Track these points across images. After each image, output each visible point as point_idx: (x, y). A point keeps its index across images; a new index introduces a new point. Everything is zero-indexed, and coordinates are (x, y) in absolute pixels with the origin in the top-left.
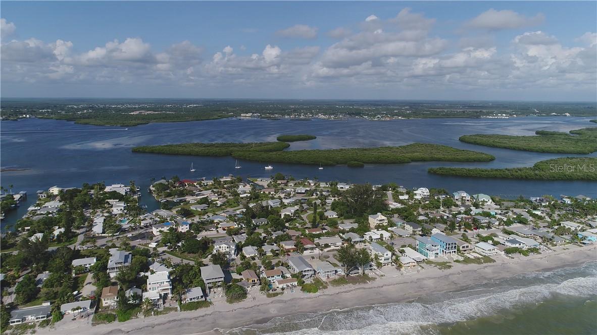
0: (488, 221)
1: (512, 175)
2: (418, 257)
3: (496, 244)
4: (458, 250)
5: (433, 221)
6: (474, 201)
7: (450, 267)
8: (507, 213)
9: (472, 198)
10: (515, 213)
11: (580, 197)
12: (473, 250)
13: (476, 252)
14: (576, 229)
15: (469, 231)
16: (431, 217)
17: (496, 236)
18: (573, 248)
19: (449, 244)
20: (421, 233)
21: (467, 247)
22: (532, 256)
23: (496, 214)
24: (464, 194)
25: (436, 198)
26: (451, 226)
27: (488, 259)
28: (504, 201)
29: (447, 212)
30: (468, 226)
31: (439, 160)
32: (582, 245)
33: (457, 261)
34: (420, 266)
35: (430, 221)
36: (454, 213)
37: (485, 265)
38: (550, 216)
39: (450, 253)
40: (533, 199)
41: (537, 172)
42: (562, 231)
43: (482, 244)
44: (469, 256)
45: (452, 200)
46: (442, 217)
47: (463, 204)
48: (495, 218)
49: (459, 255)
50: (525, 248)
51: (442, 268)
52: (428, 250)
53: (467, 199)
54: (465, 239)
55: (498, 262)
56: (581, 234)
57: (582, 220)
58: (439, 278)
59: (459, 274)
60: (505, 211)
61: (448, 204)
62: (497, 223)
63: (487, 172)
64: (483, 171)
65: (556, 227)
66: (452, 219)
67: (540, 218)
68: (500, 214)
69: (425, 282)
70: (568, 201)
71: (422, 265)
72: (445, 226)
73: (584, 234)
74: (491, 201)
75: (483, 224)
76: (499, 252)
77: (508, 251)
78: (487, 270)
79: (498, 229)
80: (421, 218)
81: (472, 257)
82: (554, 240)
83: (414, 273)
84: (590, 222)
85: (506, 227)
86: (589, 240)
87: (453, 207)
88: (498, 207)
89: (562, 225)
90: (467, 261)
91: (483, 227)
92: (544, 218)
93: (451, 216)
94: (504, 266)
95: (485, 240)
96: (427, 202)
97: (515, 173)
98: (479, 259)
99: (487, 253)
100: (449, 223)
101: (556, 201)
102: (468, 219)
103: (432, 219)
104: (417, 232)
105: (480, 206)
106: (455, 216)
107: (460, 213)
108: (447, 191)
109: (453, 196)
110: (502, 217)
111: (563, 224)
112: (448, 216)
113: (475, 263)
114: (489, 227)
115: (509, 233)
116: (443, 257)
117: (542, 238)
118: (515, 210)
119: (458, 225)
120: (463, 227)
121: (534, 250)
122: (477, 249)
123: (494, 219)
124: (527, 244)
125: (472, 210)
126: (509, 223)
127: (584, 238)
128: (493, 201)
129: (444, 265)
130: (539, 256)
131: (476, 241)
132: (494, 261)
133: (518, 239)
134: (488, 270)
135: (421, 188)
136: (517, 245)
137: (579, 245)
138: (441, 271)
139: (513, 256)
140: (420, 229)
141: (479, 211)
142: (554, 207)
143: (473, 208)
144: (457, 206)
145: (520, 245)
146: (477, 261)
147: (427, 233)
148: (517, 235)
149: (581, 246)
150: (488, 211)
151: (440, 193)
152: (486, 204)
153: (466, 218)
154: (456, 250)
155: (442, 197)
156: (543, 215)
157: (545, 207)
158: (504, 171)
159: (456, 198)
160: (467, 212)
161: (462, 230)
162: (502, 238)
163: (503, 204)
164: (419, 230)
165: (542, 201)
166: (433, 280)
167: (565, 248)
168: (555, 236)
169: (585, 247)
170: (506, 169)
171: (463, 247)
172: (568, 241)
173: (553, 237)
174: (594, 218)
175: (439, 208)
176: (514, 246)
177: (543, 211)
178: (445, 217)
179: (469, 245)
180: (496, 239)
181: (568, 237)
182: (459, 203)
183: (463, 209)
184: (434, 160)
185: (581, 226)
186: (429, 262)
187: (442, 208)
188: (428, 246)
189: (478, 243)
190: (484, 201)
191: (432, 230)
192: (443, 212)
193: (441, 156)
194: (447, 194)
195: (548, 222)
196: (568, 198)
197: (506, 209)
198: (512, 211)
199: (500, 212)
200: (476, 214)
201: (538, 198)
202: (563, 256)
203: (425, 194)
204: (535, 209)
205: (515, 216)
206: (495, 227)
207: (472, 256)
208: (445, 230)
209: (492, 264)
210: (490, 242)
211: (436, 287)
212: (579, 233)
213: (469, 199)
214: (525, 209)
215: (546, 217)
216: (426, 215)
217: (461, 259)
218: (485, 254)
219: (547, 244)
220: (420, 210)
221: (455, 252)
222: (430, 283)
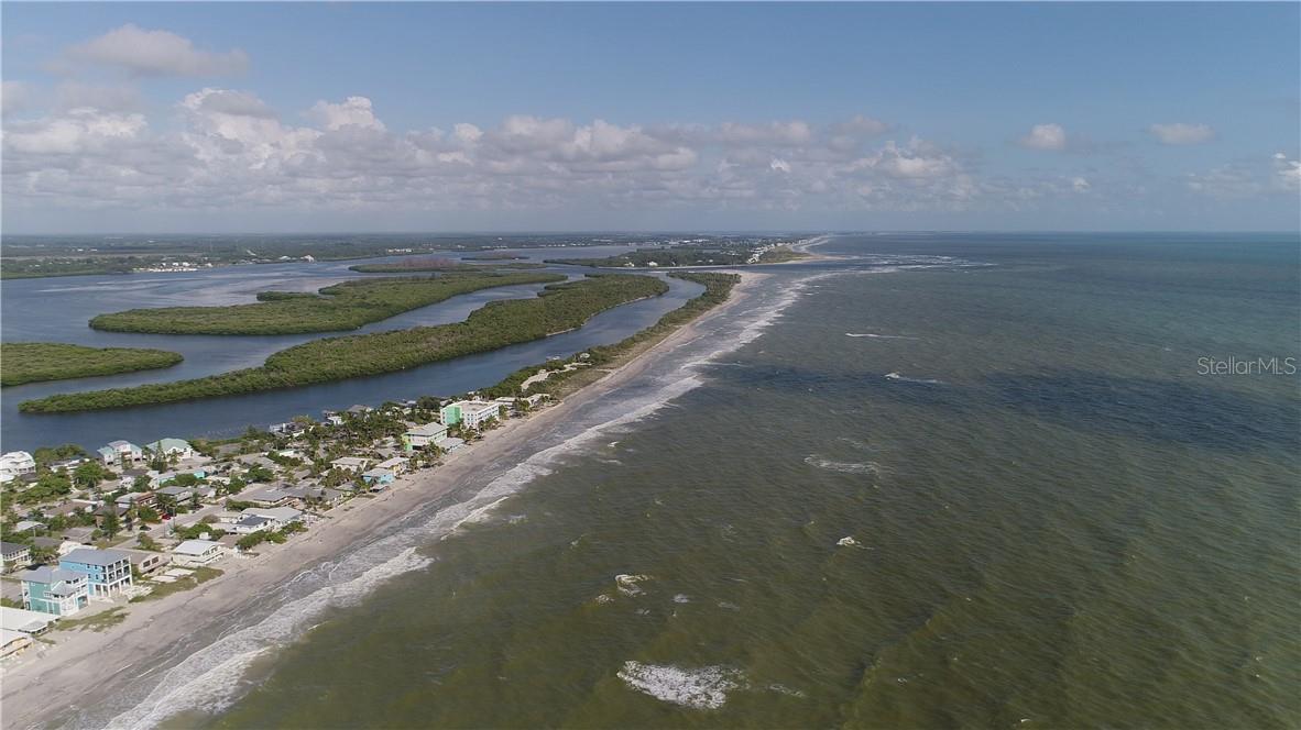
0: (190, 494)
1: (225, 388)
2: (31, 622)
3: (217, 536)
4: (136, 574)
5: (58, 526)
6: (153, 457)
7: (122, 616)
8: (228, 468)
9: (147, 451)
10: (245, 465)
11: (356, 409)
12: (171, 563)
13: (178, 567)
14: (359, 469)
15: (153, 527)
16: (51, 516)
17: (214, 520)
18: (361, 503)
19: (111, 567)
20: (29, 563)
21: (155, 560)
22: (292, 539)
23: (206, 474)
24: (126, 447)
25: (54, 469)
26: (107, 525)
27: (206, 573)
28: (218, 444)
29: (91, 496)
30: (147, 516)
31: (44, 379)
32: (374, 494)
33: (137, 599)
34: (45, 641)
35: (49, 527)
36: (110, 493)
37: (202, 586)
38: (311, 455)
39: (116, 585)
40: (275, 429)
41: (273, 375)
42: (337, 479)
43: (188, 546)
44: (162, 579)
45: (98, 467)
46: (80, 511)
47: (128, 470)
48: (205, 482)
49: (140, 584)
50: (277, 528)
51: (102, 627)
52: (56, 596)
53: (135, 456)
54: (147, 544)
55: (230, 572)
56: (368, 475)
57: (365, 449)
58: (99, 651)
59: (147, 624)
60: (224, 465)
61: (89, 479)
62: (212, 493)
63: (171, 391)
64: (160, 389)
65: (325, 473)
66: (109, 510)
67: (295, 463)
68: (216, 473)
69: (65, 673)
70: (337, 420)
71: (48, 636)
72: (91, 530)
73: (373, 473)
74: (189, 449)
75: (182, 503)
76: (226, 551)
77: (246, 544)
78: (210, 596)
79: (217, 504)
80: (22, 527)
81: (171, 580)
82: (325, 497)
83: (30, 663)
84: (379, 451)
85: (231, 496)
86: (382, 483)
87: (104, 482)
88: (209, 459)
89: (335, 467)
90: (161, 591)
91: (182, 510)
92: (302, 460)
93: (102, 503)
94: (243, 578)
95: (192, 535)
96: (32, 485)
97: (230, 384)
98: (186, 578)
99: (203, 561)
100: (99, 520)
101: (317, 424)
102: (147, 498)
103: (53, 521)
104: (19, 563)
105: (169, 466)
106: (111, 501)
107: (123, 491)
108: (81, 448)
109: (100, 458)
110: (221, 479)
111: (336, 464)
112: (94, 506)
113: (179, 590)
114: (196, 506)
115: (239, 507)
116: (101, 601)
117: (304, 500)
118: (245, 458)
119: (124, 518)
120: (137, 520)
121: (295, 527)
122: (178, 560)
123: (203, 486)
124: (278, 518)
125: (150, 479)
126: (236, 487)
127: (375, 481)
128: (196, 448)
129: (109, 618)
130: (306, 535)
131: (173, 542)
132: (220, 573)
133: (261, 513)
134: (212, 596)
135: (9, 455)
136: (261, 527)
137: (367, 496)
138: (102, 633)
139: (255, 552)
140: (26, 553)
141: (169, 476)
142: (314, 437)
143: (152, 473)
144: (112, 477)
145: (266, 524)
146: (184, 583)
147: (47, 558)
148: (257, 506)
149: (372, 497)
150: (188, 472)
151: (62, 456)
152: (180, 458)
153: (140, 500)
154: (130, 576)
155: (71, 465)
156: (298, 456)
157: (299, 439)
158: (207, 383)
159: (107, 459)
160: (142, 484)
161: (135, 527)
162: (227, 520)
163: (217, 451)
164: (22, 557)
165: (292, 429)
166: (84, 662)
167: (347, 507)
168: (326, 490)
169: (378, 497)
170: (211, 378)
171: (147, 564)
172: (348, 494)
173: (323, 493)
174: (383, 443)
175: (66, 491)
176: (254, 529)
177: (296, 448)
178: (89, 509)
179: (159, 555)
180: (214, 527)
181: (347, 486)
182: (118, 470)
183: (129, 481)
184: (32, 381)
185: (366, 460)
186: (66, 625)
187: (75, 491)
188: (54, 588)
189: (177, 545)
190: (175, 453)
191: (57, 547)
192: (81, 498)
193: (51, 370)
194: (83, 455)
195: (309, 467)
196: (338, 415)
197: (225, 461)
198: (239, 461)
199: (213, 468)
200: (162, 486)
201: (284, 425)
202: (345, 523)
203: (23, 465)
204: (282, 448)
205: (247, 471)
206: (210, 503)
207: (169, 577)
208: (93, 539)
209: (217, 579)
210: (205, 535)
211: (95, 676)
212: (365, 473)
213: (140, 455)
214: (262, 451)
215: (305, 458)
216: (37, 516)
217: (145, 591)
218: (197, 564)
219: (315, 509)
220: (16, 507)
221: (127, 580)
222: (80, 671)
